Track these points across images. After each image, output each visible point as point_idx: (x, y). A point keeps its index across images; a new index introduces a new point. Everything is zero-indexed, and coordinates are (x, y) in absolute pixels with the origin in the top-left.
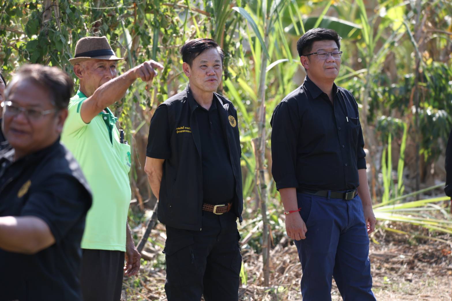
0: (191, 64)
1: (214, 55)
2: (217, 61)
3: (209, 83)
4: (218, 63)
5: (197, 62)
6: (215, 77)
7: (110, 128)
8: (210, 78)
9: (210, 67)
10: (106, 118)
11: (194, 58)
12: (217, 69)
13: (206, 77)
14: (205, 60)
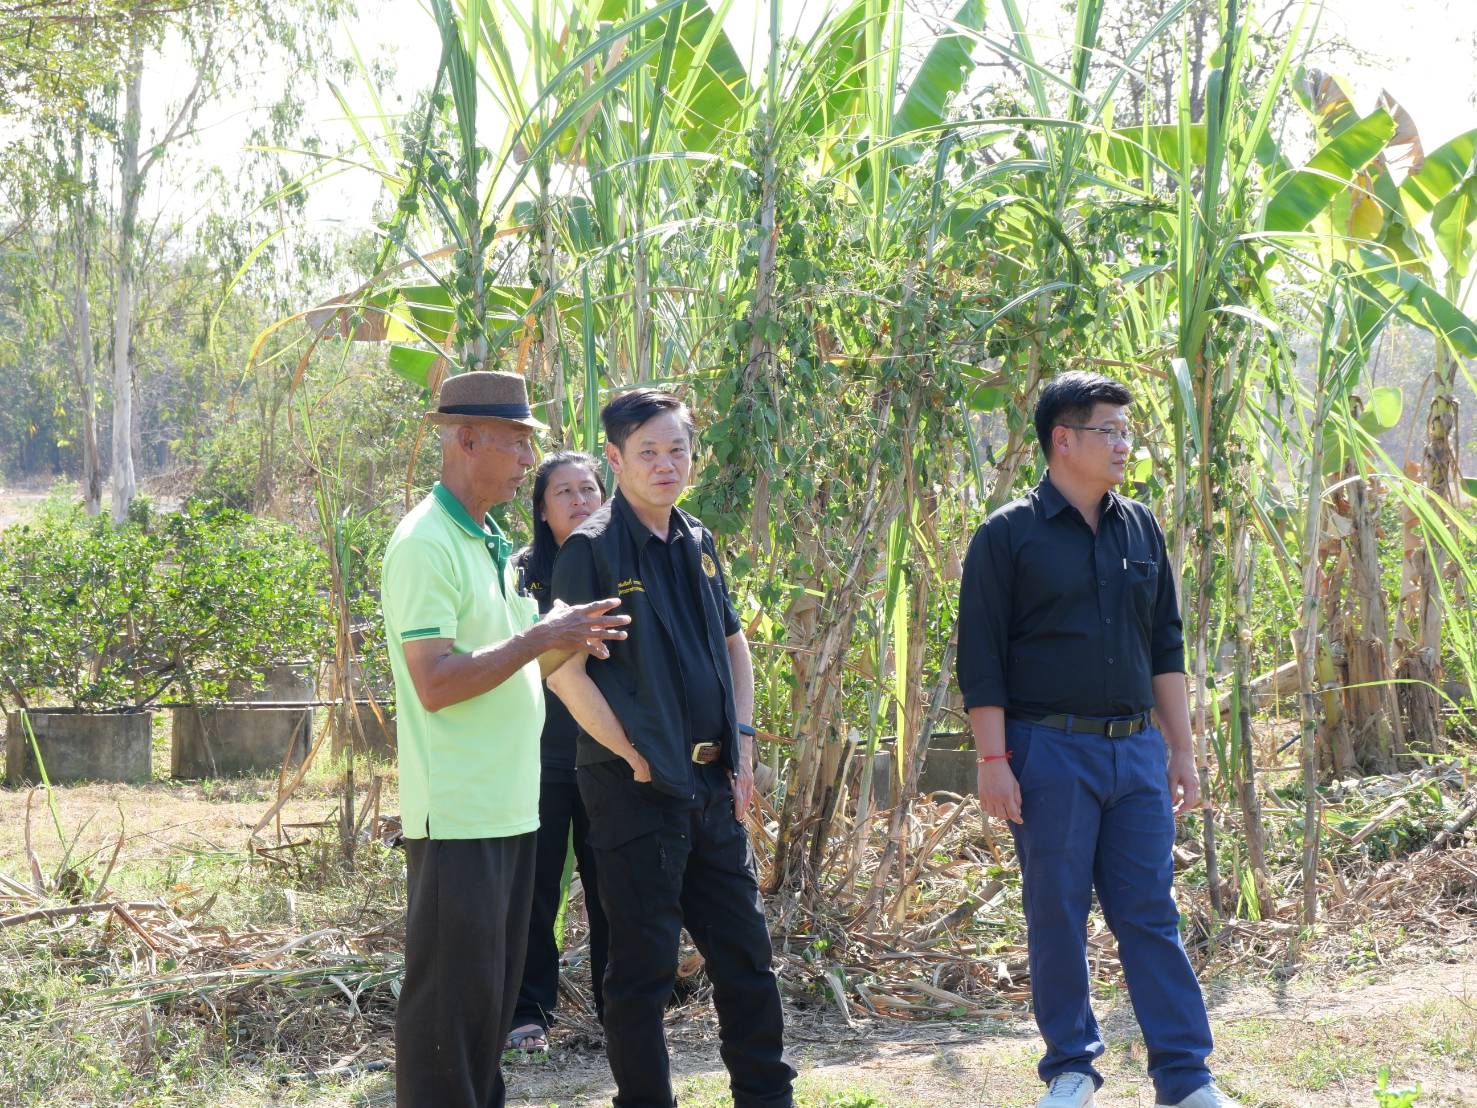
0: (621, 448)
1: (672, 428)
2: (678, 441)
3: (659, 489)
4: (681, 446)
5: (635, 441)
6: (675, 477)
7: (500, 566)
8: (662, 478)
9: (663, 454)
10: (491, 545)
11: (628, 434)
12: (678, 458)
13: (654, 475)
14: (649, 439)
